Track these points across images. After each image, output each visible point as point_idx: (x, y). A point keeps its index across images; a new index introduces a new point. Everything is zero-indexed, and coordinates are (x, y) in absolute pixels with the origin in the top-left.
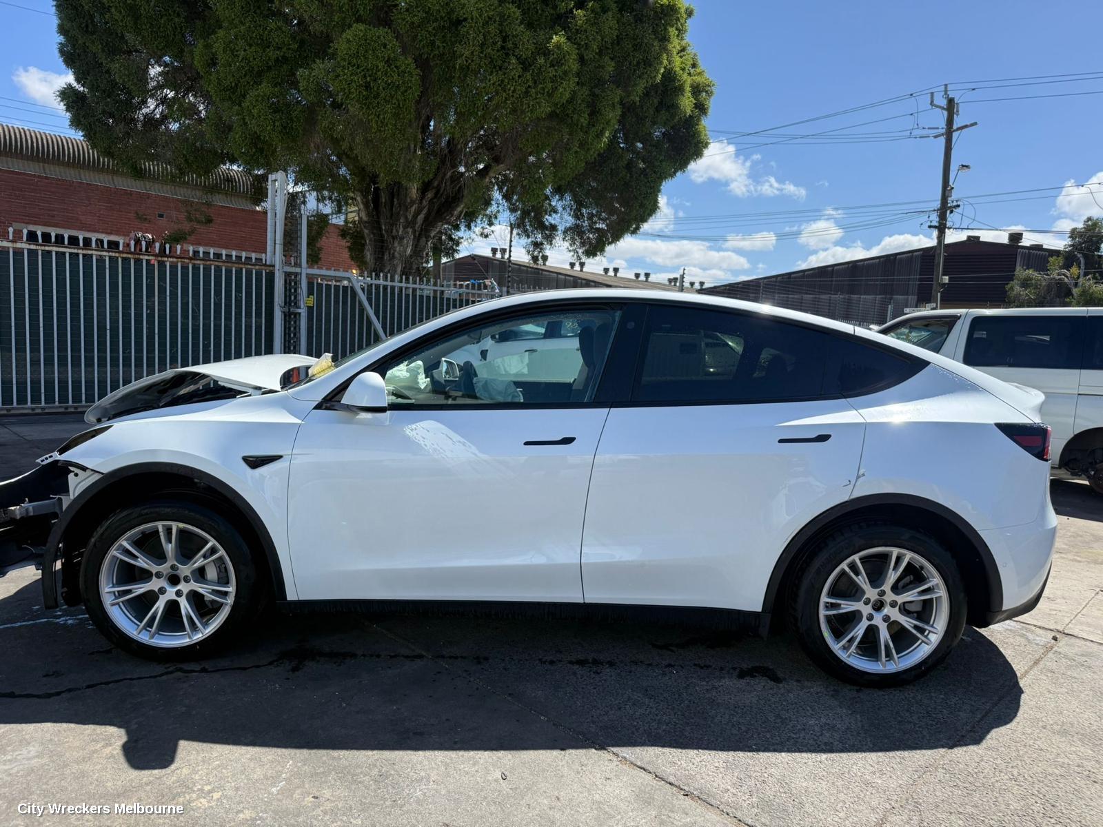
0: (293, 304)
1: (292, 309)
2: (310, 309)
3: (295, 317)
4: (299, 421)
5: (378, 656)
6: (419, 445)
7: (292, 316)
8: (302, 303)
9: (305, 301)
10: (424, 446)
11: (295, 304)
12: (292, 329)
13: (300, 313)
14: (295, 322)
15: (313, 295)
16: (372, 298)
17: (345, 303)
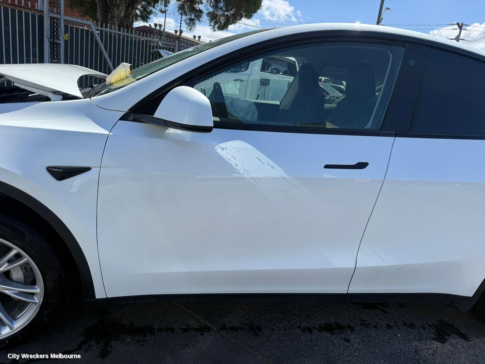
0: (55, 37)
1: (55, 41)
2: (66, 42)
3: (57, 45)
4: (107, 133)
5: (173, 330)
6: (231, 165)
7: (55, 45)
8: (61, 37)
9: (63, 37)
10: (235, 166)
11: (57, 37)
12: (55, 53)
13: (60, 44)
14: (57, 49)
15: (68, 33)
16: (103, 39)
17: (87, 40)
